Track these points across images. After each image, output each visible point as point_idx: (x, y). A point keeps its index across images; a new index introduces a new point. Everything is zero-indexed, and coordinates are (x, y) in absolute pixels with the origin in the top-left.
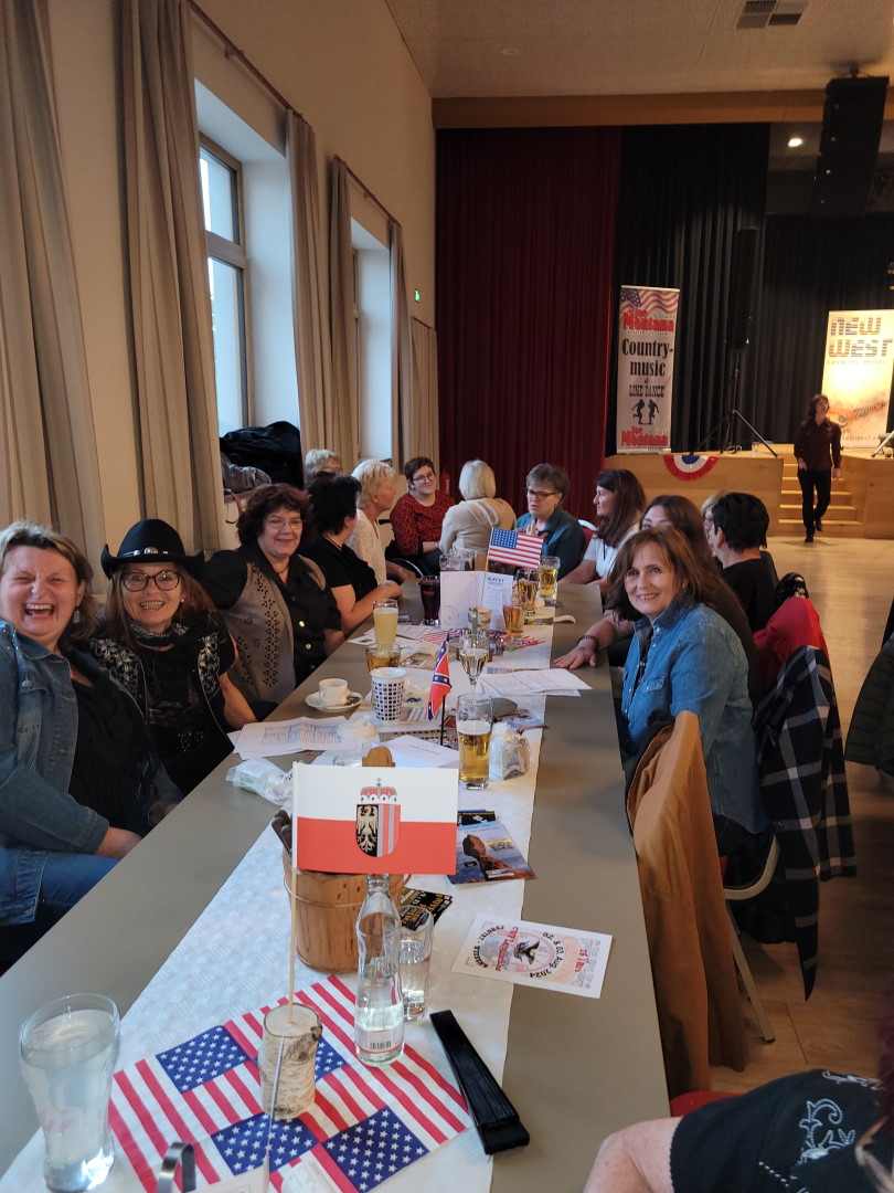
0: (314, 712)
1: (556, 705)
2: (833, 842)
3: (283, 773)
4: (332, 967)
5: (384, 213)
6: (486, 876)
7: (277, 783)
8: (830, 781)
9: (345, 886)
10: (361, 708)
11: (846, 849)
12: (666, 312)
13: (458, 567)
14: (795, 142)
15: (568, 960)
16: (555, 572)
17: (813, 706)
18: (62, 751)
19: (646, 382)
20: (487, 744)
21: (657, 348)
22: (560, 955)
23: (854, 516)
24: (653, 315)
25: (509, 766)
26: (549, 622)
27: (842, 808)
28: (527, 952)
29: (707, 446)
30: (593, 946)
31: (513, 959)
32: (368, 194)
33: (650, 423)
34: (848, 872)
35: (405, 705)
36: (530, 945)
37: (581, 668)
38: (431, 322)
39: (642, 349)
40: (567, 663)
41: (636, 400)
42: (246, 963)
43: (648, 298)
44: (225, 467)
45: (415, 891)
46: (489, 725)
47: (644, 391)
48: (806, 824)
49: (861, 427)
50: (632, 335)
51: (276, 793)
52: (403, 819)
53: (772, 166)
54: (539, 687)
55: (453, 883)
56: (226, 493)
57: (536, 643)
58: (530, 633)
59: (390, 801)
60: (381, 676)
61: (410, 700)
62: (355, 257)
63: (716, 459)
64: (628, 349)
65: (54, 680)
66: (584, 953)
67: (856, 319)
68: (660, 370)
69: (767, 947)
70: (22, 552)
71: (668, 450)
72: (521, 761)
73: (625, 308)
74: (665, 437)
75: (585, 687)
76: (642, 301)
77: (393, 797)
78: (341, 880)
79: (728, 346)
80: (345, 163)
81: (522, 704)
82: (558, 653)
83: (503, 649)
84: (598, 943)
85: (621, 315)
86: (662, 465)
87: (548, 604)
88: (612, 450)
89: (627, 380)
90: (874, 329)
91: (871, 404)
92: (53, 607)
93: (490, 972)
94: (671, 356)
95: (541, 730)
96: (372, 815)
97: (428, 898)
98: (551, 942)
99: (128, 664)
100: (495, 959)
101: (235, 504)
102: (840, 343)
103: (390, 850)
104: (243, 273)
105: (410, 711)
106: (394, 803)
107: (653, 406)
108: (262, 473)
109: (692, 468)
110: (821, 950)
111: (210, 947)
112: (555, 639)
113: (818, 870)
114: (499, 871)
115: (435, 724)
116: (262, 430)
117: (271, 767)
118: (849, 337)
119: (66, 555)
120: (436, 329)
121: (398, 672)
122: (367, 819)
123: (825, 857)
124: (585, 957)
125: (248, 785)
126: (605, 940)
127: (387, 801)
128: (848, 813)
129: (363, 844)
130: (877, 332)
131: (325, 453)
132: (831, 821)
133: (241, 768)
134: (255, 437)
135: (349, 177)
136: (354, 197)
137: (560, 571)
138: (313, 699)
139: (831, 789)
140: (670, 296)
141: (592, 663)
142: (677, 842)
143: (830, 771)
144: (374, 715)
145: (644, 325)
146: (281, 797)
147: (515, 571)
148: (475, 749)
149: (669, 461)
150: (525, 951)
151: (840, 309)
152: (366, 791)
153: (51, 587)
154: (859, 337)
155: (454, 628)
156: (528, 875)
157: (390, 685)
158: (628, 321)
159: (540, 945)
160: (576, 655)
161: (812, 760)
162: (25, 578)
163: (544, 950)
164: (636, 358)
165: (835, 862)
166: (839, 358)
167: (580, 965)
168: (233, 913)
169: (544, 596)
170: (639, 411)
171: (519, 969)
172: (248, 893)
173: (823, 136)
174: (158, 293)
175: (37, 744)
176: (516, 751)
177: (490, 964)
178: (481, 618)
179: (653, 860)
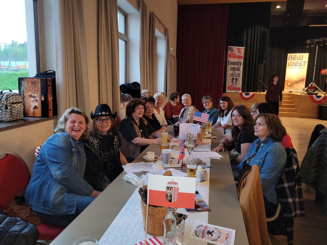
0: (145, 161)
1: (213, 162)
2: (298, 206)
3: (138, 177)
4: (154, 234)
5: (164, 27)
6: (197, 210)
7: (137, 180)
8: (297, 187)
9: (159, 210)
10: (158, 160)
11: (302, 209)
12: (241, 53)
13: (184, 122)
14: (278, 7)
15: (223, 237)
16: (211, 124)
17: (292, 165)
18: (82, 168)
19: (235, 73)
20: (196, 172)
21: (238, 63)
22: (220, 235)
23: (295, 111)
24: (237, 54)
25: (201, 178)
26: (210, 138)
27: (300, 196)
28: (211, 233)
29: (252, 91)
30: (230, 233)
31: (206, 235)
32: (160, 22)
33: (236, 84)
34: (302, 215)
35: (171, 160)
36: (211, 231)
37: (220, 151)
38: (175, 56)
39: (234, 63)
40: (216, 150)
41: (232, 78)
42: (130, 231)
43: (236, 49)
44: (121, 94)
45: (177, 213)
46: (196, 166)
47: (234, 75)
48: (290, 200)
49: (297, 86)
50: (231, 60)
51: (136, 183)
52: (179, 192)
53: (272, 14)
54: (208, 156)
55: (188, 211)
56: (121, 101)
57: (206, 144)
58: (204, 141)
59: (176, 186)
60: (164, 151)
61: (172, 158)
62: (156, 38)
63: (255, 94)
64: (230, 64)
65: (80, 149)
66: (228, 235)
67: (296, 56)
68: (239, 69)
69: (275, 236)
70: (73, 115)
71: (241, 92)
72: (205, 177)
73: (229, 52)
74: (240, 88)
75: (222, 157)
76: (234, 50)
77: (177, 185)
78: (158, 208)
79: (258, 63)
80: (154, 14)
81: (204, 161)
82: (213, 147)
83: (197, 145)
84: (232, 232)
85: (228, 54)
86: (239, 95)
87: (209, 133)
88: (225, 91)
89: (229, 72)
90: (301, 58)
91: (300, 80)
92: (80, 130)
93: (200, 238)
94: (242, 66)
95: (210, 168)
96: (171, 190)
97: (180, 215)
98: (217, 231)
99: (97, 143)
100: (201, 235)
101: (123, 104)
102: (291, 62)
103: (176, 201)
104: (127, 43)
105: (172, 162)
106: (177, 187)
107: (236, 79)
108: (130, 96)
109: (248, 97)
110: (294, 238)
111: (120, 225)
112: (212, 143)
113: (294, 214)
114: (200, 209)
115: (180, 165)
116: (130, 84)
117: (135, 175)
118: (293, 61)
119: (84, 116)
120: (177, 58)
121: (169, 150)
122: (169, 191)
123: (295, 211)
124: (228, 236)
125: (128, 180)
126: (234, 231)
127: (175, 186)
128: (302, 198)
129: (168, 198)
130: (302, 59)
131: (146, 91)
132: (297, 200)
133: (126, 175)
134: (128, 86)
135: (155, 18)
136: (156, 23)
137: (212, 124)
138: (145, 157)
139: (297, 190)
140: (242, 49)
141: (223, 150)
142: (253, 203)
143: (297, 184)
144: (162, 162)
145: (235, 57)
146: (138, 184)
147: (200, 123)
148: (193, 173)
149: (241, 94)
150: (210, 233)
151: (291, 53)
152: (169, 183)
153: (80, 125)
154: (297, 61)
155: (183, 139)
156: (209, 210)
157: (167, 154)
158: (230, 56)
159: (214, 231)
160: (218, 148)
161: (292, 181)
162: (74, 122)
163: (215, 233)
164: (232, 66)
165: (298, 212)
166: (291, 67)
167: (227, 238)
168: (125, 216)
169: (208, 131)
170: (232, 81)
171: (208, 238)
172: (129, 211)
173: (287, 6)
174: (106, 47)
175: (76, 166)
176: (204, 174)
177: (200, 236)
178: (191, 136)
179: (246, 208)
